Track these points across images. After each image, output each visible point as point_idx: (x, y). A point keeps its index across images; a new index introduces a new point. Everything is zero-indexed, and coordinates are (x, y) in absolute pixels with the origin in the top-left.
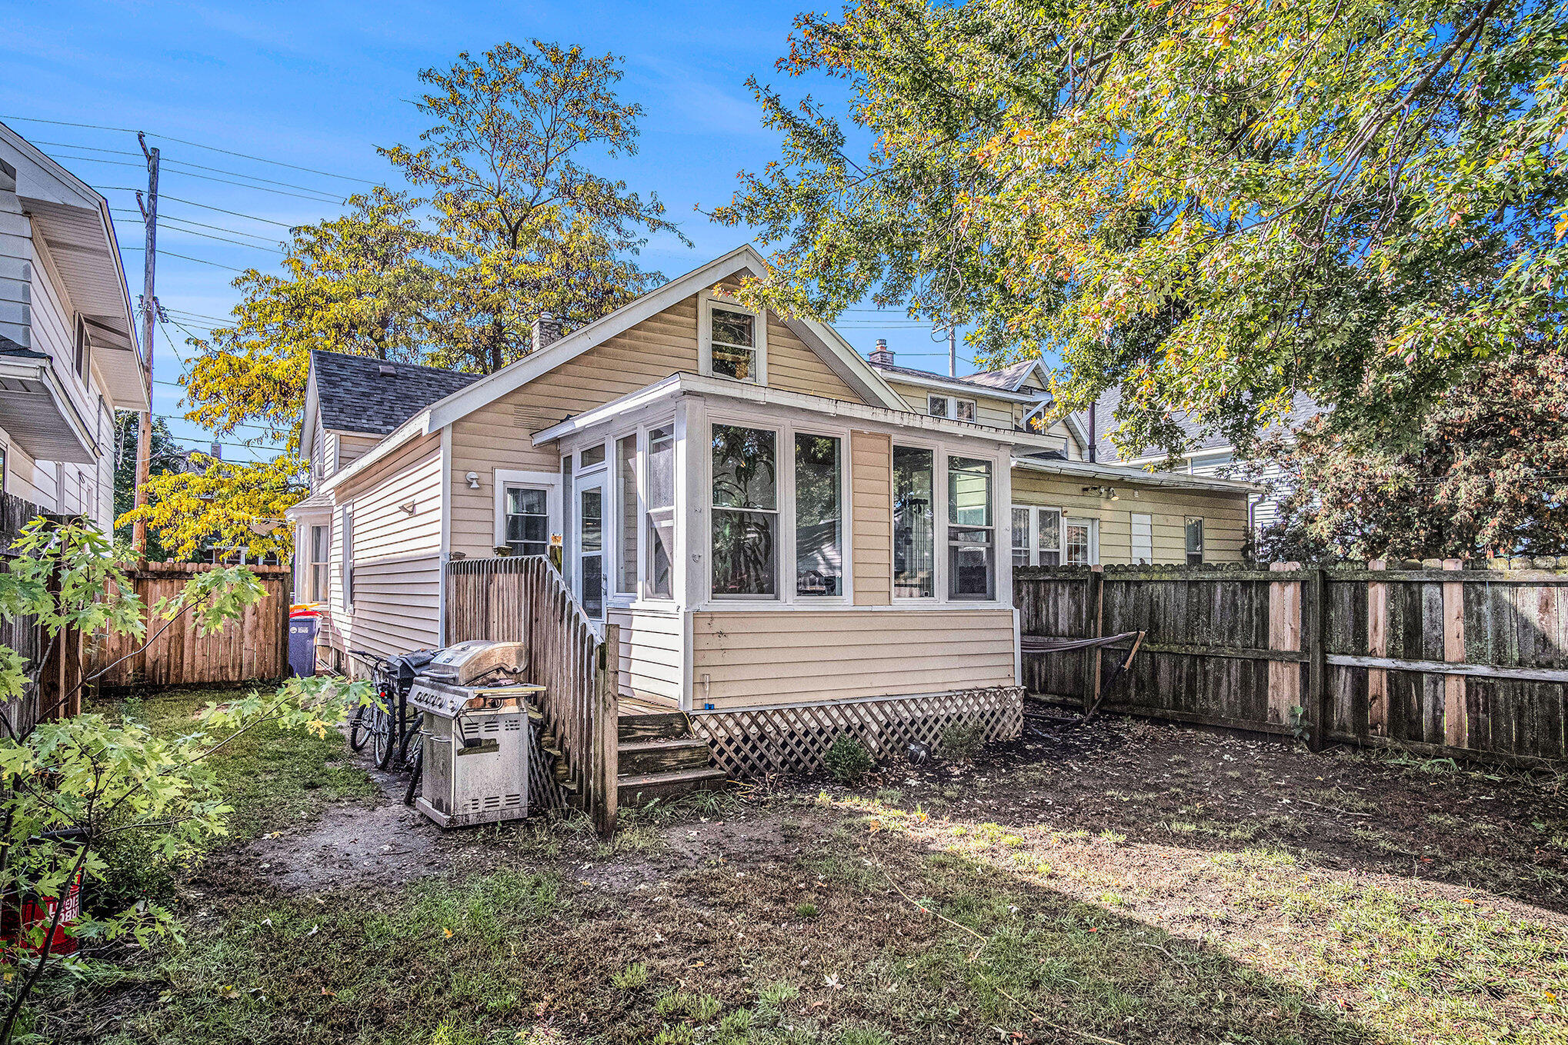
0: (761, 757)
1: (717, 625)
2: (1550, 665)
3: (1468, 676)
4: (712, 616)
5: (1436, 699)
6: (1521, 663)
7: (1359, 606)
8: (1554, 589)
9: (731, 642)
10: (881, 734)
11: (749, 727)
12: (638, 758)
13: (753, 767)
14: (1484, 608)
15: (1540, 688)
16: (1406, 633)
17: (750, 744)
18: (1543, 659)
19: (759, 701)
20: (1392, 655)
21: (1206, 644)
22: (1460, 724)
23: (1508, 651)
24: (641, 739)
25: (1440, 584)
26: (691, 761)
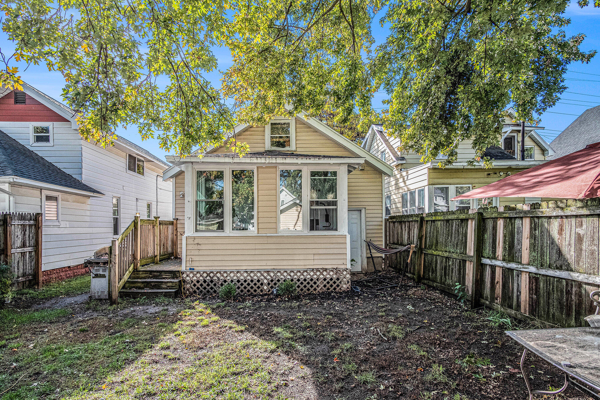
0: (212, 288)
1: (196, 241)
2: (560, 268)
3: (530, 273)
4: (194, 238)
5: (518, 285)
6: (550, 267)
7: (494, 231)
8: (565, 220)
9: (203, 247)
10: (269, 284)
11: (206, 277)
12: (153, 284)
13: (208, 291)
14: (537, 232)
15: (557, 281)
16: (509, 247)
17: (207, 283)
18: (559, 263)
19: (211, 268)
20: (504, 260)
21: (449, 252)
22: (526, 300)
23: (545, 258)
24: (164, 278)
25: (522, 218)
26: (172, 286)
